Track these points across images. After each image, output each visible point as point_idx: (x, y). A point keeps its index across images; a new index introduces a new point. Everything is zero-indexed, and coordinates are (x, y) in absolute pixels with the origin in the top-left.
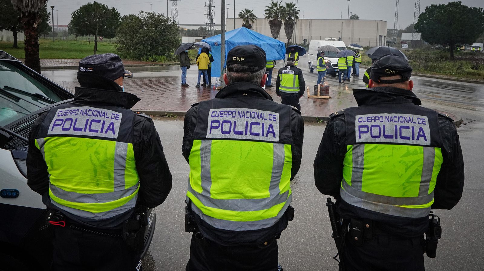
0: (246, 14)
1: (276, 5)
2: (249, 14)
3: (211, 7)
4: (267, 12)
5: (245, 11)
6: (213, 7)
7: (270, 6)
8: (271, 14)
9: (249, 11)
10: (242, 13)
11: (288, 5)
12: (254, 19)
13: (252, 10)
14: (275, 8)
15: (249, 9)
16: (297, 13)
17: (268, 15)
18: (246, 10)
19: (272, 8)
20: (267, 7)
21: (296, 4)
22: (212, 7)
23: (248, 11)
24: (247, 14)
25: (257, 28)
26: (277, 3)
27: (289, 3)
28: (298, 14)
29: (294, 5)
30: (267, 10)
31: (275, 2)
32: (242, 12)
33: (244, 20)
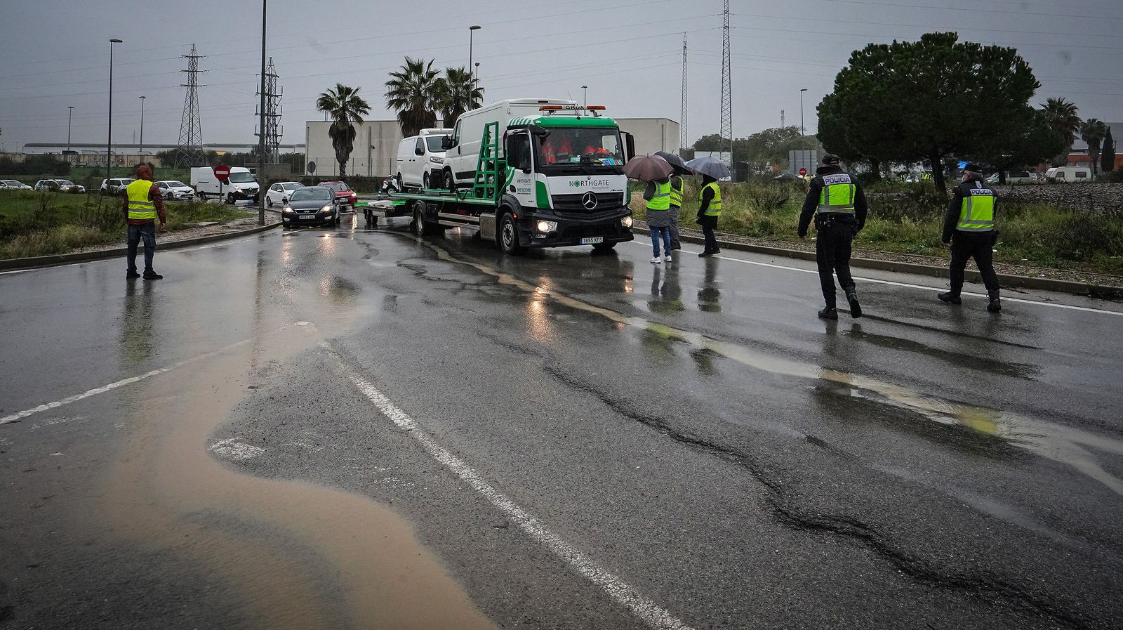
0: (339, 99)
1: (417, 68)
2: (348, 99)
3: (272, 96)
4: (394, 88)
5: (336, 91)
6: (277, 96)
7: (403, 72)
8: (406, 93)
9: (348, 91)
10: (327, 96)
11: (452, 73)
12: (361, 111)
13: (357, 90)
14: (415, 78)
15: (345, 84)
16: (477, 94)
17: (395, 97)
18: (340, 89)
19: (407, 77)
20: (394, 75)
21: (475, 73)
22: (275, 96)
23: (344, 91)
24: (342, 98)
25: (381, 142)
26: (422, 64)
27: (456, 68)
28: (480, 96)
29: (468, 77)
30: (394, 83)
31: (415, 61)
32: (329, 93)
33: (334, 113)
